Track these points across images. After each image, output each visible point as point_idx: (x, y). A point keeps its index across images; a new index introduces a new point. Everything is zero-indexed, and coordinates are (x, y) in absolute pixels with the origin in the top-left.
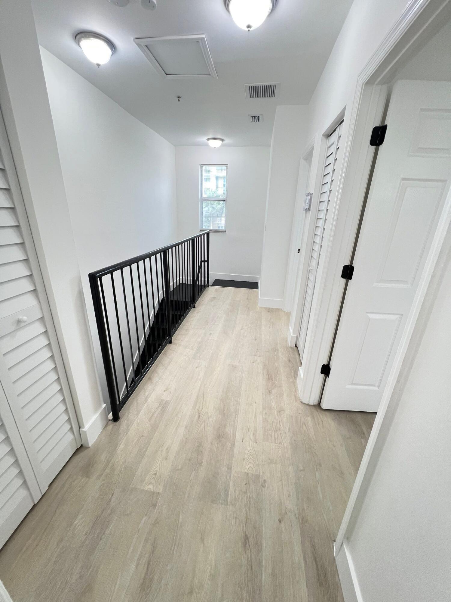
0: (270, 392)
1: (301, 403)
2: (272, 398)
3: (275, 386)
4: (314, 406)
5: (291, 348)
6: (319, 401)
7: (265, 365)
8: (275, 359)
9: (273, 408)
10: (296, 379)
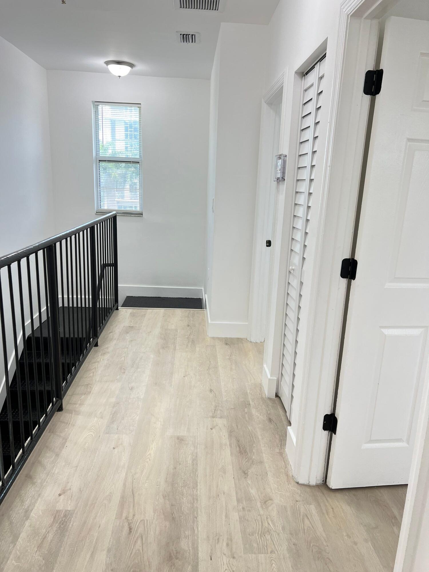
0: (245, 474)
1: (296, 484)
2: (249, 482)
3: (253, 461)
4: (317, 486)
5: (270, 399)
6: (325, 476)
7: (231, 433)
8: (247, 419)
9: (254, 499)
10: (284, 449)
